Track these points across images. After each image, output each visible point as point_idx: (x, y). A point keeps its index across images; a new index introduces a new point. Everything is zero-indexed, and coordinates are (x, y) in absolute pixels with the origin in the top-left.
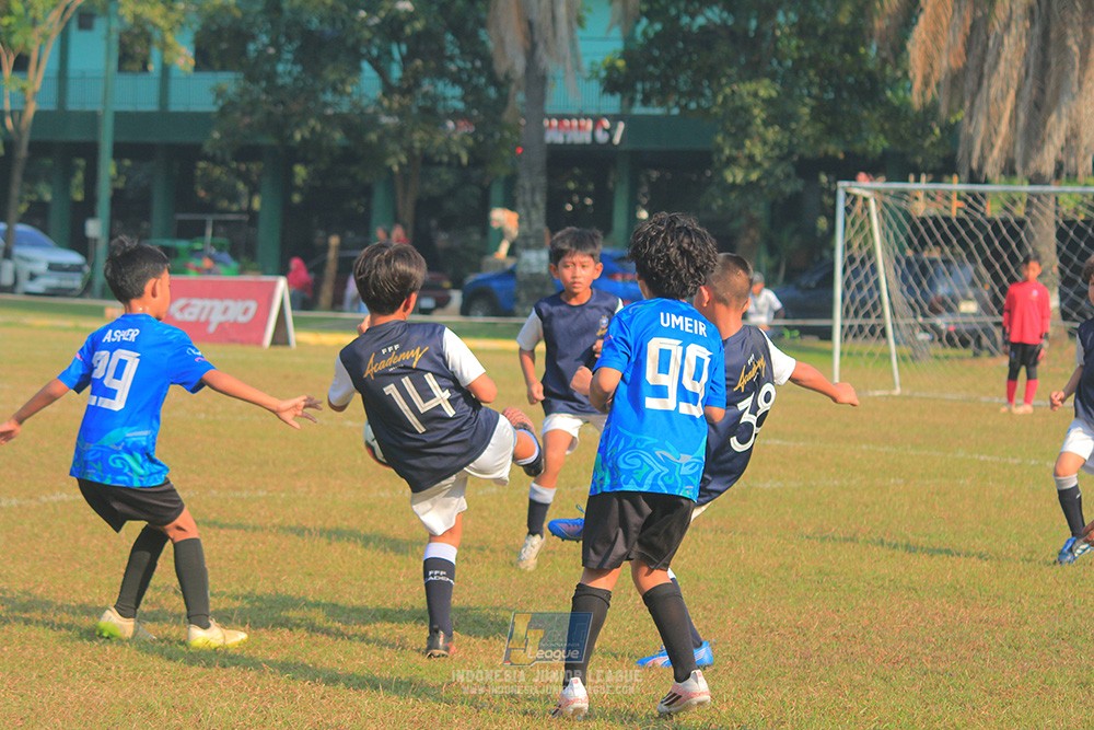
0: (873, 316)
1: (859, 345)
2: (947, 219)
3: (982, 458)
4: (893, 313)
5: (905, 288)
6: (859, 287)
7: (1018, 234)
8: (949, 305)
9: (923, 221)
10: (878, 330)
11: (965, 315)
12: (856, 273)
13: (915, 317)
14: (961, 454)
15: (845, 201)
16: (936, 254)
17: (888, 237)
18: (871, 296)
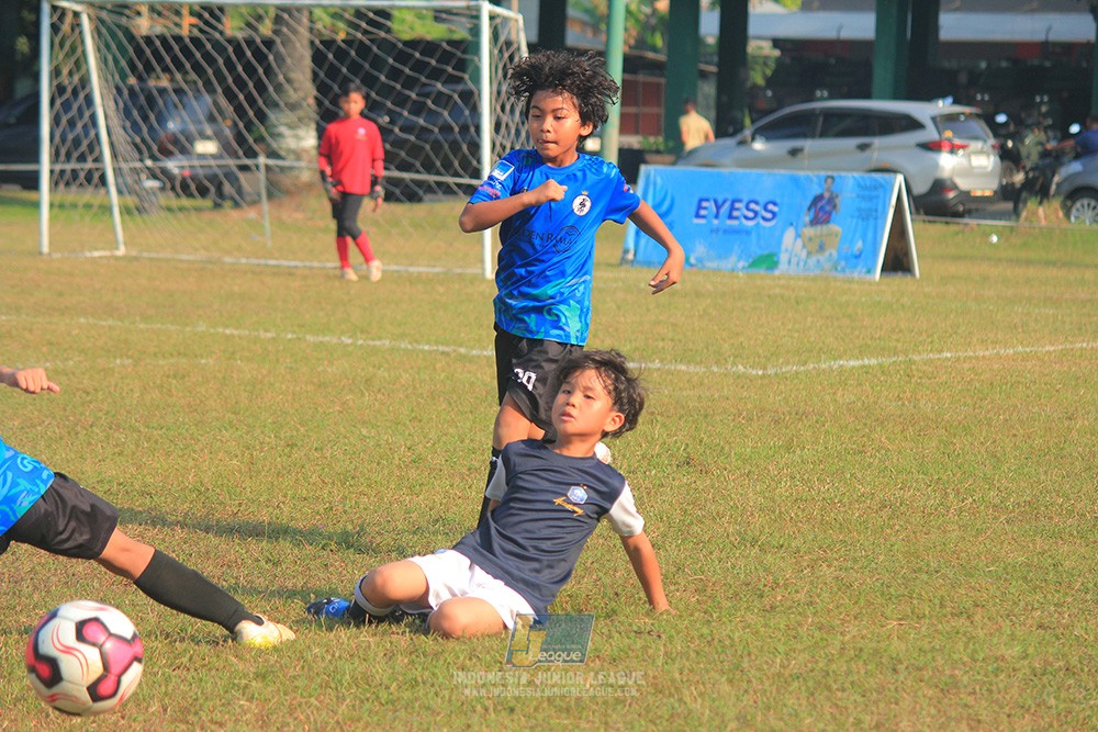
0: (90, 159)
1: (72, 195)
2: (178, 39)
3: (228, 332)
4: (115, 155)
5: (128, 124)
6: (72, 124)
7: (266, 57)
8: (181, 145)
9: (148, 40)
10: (96, 176)
11: (202, 156)
12: (66, 106)
13: (141, 160)
14: (202, 327)
15: (51, 17)
16: (165, 83)
17: (105, 62)
18: (86, 135)
